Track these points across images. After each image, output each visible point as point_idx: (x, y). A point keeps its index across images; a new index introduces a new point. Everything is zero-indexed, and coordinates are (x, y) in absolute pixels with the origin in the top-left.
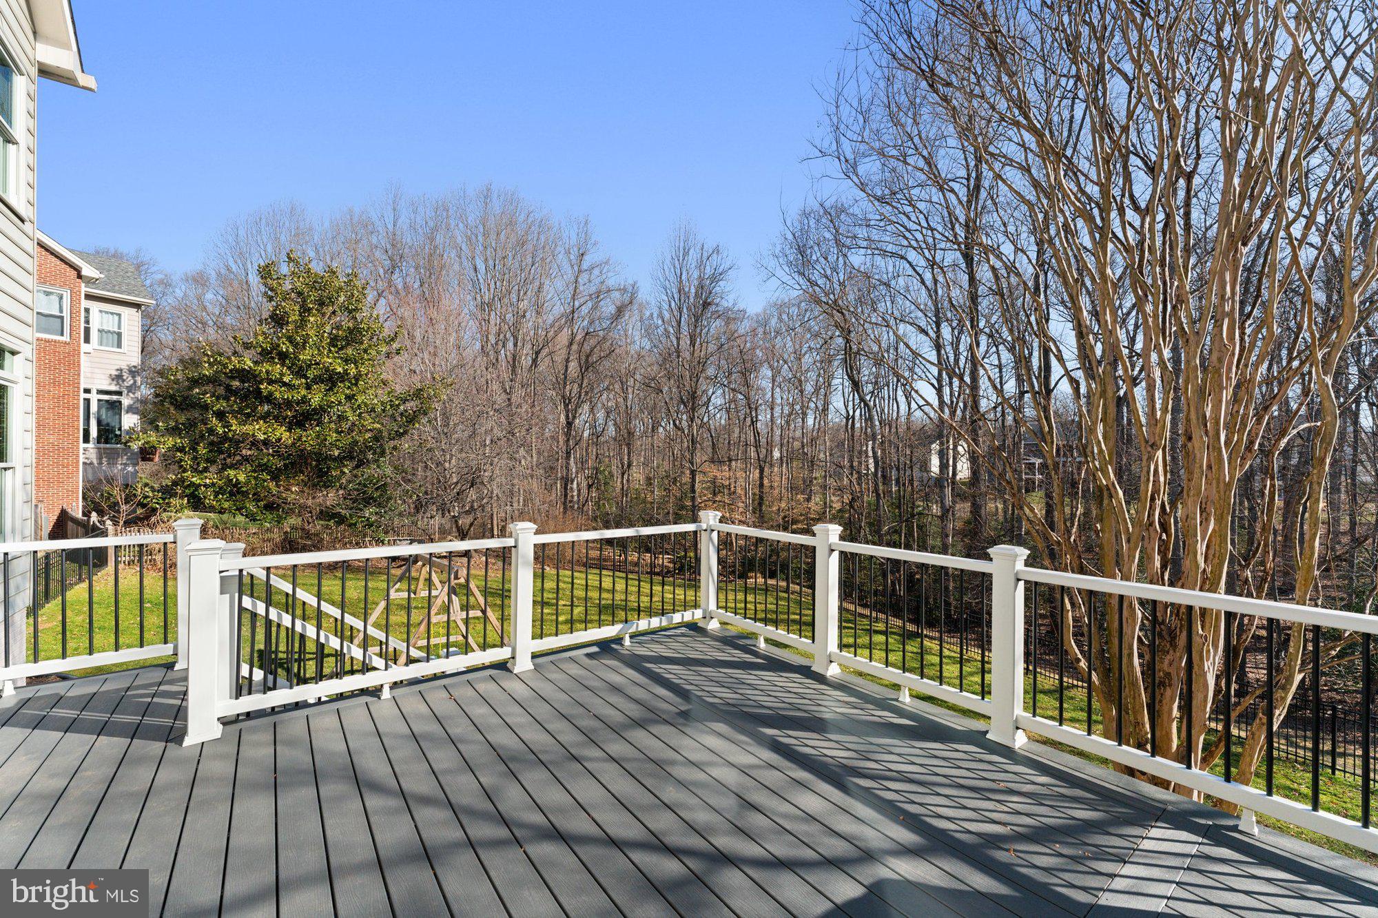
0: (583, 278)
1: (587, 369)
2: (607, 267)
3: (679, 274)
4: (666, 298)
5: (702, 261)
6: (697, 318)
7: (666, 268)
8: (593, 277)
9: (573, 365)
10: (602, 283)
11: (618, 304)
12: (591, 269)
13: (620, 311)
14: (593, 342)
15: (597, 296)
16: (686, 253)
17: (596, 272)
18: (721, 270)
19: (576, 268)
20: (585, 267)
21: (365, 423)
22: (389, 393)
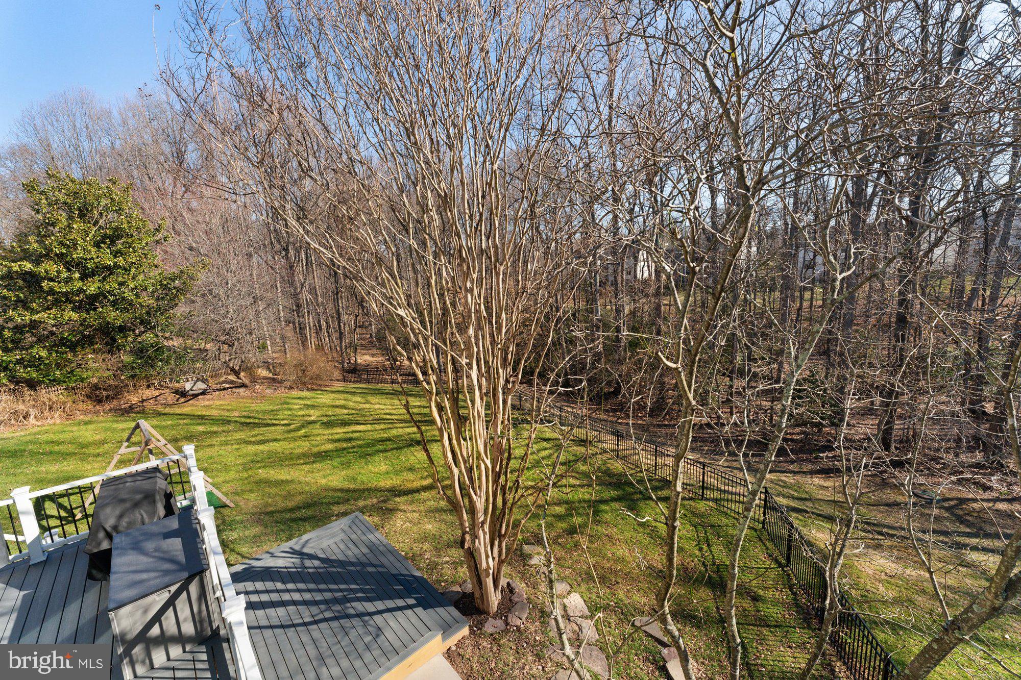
21: (141, 301)
22: (160, 274)
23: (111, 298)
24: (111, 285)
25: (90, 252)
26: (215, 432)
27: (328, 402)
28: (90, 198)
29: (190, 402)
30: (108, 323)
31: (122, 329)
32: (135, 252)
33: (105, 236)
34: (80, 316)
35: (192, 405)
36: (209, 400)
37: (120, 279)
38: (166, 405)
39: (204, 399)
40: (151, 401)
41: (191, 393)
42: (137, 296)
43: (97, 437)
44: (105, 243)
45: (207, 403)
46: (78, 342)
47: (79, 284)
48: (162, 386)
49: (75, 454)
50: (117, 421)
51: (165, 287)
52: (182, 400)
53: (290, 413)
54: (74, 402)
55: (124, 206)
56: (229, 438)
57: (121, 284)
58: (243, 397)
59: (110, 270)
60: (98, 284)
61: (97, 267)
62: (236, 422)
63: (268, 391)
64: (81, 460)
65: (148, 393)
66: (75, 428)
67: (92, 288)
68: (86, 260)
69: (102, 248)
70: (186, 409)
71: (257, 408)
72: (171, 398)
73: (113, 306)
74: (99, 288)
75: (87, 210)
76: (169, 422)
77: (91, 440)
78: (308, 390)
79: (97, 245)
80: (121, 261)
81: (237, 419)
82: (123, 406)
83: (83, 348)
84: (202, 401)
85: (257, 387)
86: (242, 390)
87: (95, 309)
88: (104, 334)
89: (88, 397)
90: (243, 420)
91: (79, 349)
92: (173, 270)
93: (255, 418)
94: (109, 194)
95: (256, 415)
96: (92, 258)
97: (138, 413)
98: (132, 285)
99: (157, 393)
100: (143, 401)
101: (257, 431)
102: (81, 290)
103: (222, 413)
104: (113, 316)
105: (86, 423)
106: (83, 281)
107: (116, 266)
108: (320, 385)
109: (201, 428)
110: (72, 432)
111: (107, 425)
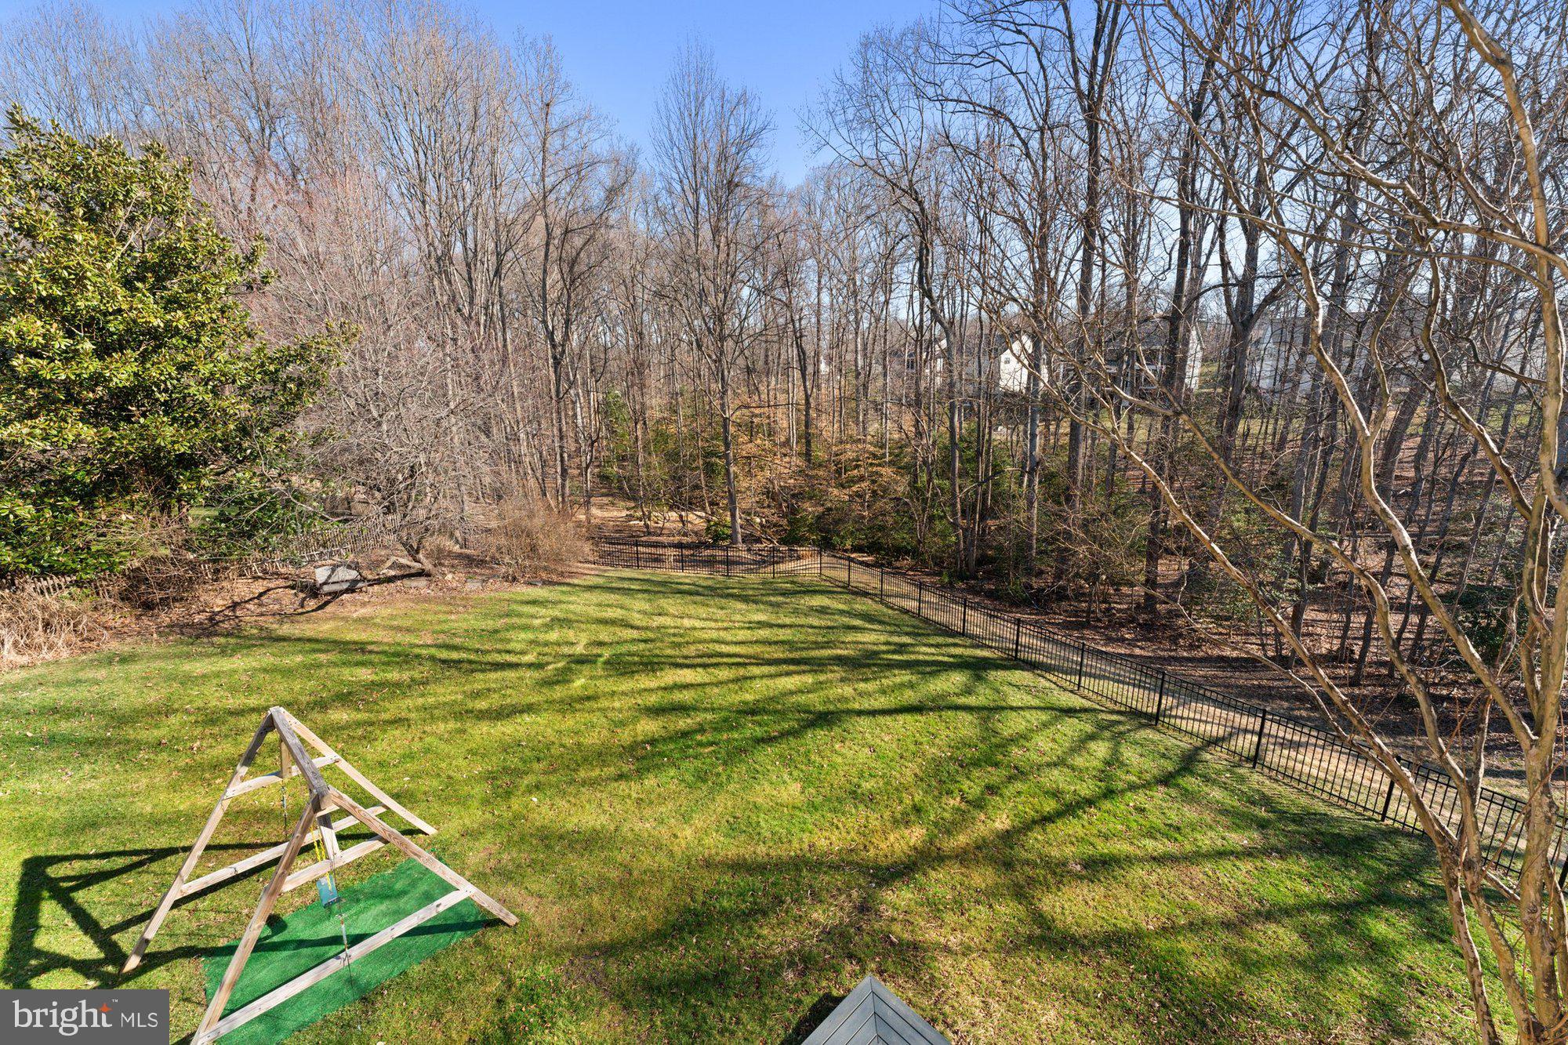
0: (555, 142)
1: (573, 282)
2: (587, 124)
3: (691, 134)
4: (675, 176)
5: (722, 116)
6: (722, 208)
7: (672, 127)
8: (568, 141)
9: (554, 276)
10: (584, 148)
11: (608, 183)
12: (563, 129)
13: (612, 193)
14: (578, 241)
15: (578, 172)
16: (700, 105)
17: (572, 133)
18: (750, 131)
19: (542, 128)
20: (554, 124)
21: (225, 404)
22: (259, 350)
23: (163, 397)
24: (161, 369)
25: (113, 296)
26: (398, 685)
27: (594, 612)
28: (109, 183)
29: (329, 608)
30: (159, 449)
31: (187, 462)
32: (208, 301)
33: (144, 266)
34: (99, 434)
35: (334, 617)
36: (364, 604)
37: (180, 357)
38: (282, 616)
39: (354, 603)
40: (250, 606)
41: (326, 588)
42: (215, 392)
43: (152, 697)
44: (143, 280)
45: (362, 612)
46: (96, 485)
47: (95, 365)
48: (265, 572)
49: (107, 742)
50: (188, 656)
51: (273, 378)
52: (312, 604)
53: (530, 636)
54: (96, 609)
55: (179, 205)
56: (431, 700)
57: (183, 368)
58: (427, 600)
59: (157, 338)
60: (134, 367)
61: (129, 331)
62: (432, 658)
63: (473, 586)
64: (121, 757)
65: (243, 588)
66: (101, 673)
67: (122, 372)
68: (105, 314)
69: (137, 289)
70: (323, 626)
71: (464, 625)
72: (288, 599)
73: (166, 413)
74: (136, 374)
75: (103, 205)
76: (299, 659)
77: (138, 703)
78: (545, 583)
79: (128, 283)
80: (180, 319)
81: (433, 651)
82: (197, 618)
83: (109, 499)
84: (353, 607)
85: (449, 577)
86: (422, 582)
87: (128, 419)
88: (150, 471)
89: (124, 597)
90: (444, 654)
91: (100, 501)
92: (284, 343)
93: (467, 650)
94: (148, 176)
95: (469, 644)
96: (120, 311)
97: (229, 635)
98: (205, 370)
99: (259, 587)
100: (235, 606)
101: (480, 681)
102: (97, 379)
103: (399, 637)
104: (168, 435)
105: (124, 660)
106: (101, 359)
107: (171, 330)
108: (562, 574)
109: (365, 674)
110: (97, 683)
111: (169, 666)
